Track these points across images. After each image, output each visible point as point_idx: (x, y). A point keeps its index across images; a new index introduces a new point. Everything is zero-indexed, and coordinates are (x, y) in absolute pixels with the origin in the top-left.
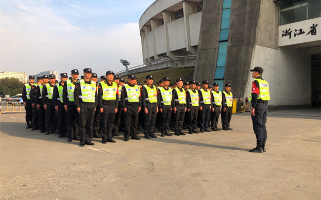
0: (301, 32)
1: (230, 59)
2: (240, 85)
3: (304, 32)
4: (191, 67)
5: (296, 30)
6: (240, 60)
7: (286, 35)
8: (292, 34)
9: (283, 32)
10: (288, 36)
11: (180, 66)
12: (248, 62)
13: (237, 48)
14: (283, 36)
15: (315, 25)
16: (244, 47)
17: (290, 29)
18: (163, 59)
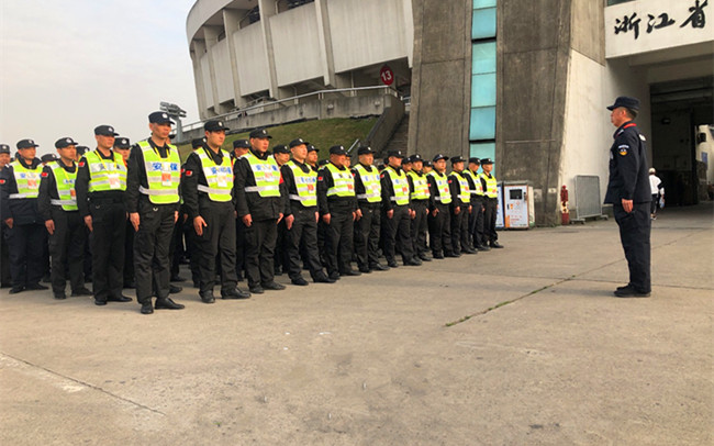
0: (666, 21)
1: (508, 87)
2: (545, 154)
3: (672, 22)
4: (367, 117)
5: (652, 17)
6: (534, 87)
7: (625, 30)
8: (643, 27)
9: (618, 21)
10: (631, 33)
11: (338, 113)
12: (559, 95)
13: (523, 56)
14: (617, 32)
15: (700, 4)
16: (543, 55)
17: (635, 15)
18: (262, 104)
